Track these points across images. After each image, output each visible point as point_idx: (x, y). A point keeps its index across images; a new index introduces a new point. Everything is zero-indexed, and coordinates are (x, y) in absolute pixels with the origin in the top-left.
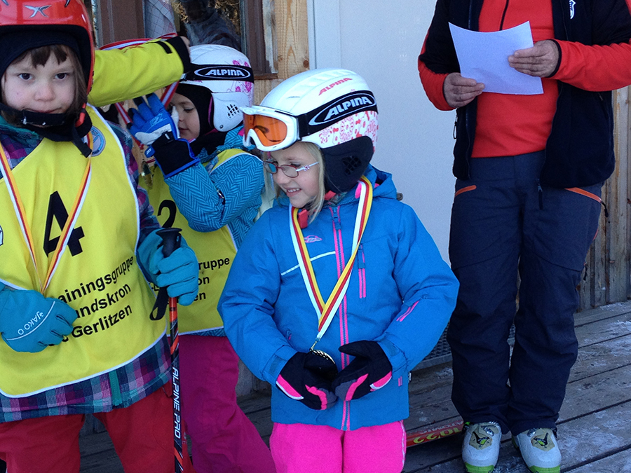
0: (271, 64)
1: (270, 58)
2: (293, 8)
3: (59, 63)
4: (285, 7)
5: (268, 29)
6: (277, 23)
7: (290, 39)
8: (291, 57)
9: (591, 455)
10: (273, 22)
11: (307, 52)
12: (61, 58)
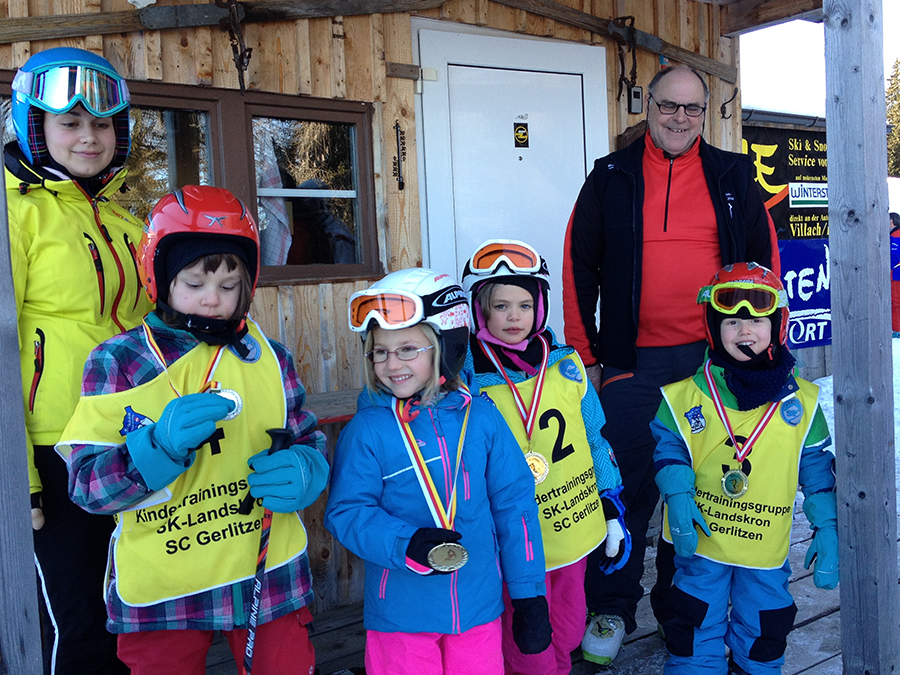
0: (385, 265)
1: (384, 260)
2: (406, 211)
3: (229, 271)
4: (399, 209)
5: (381, 232)
6: (390, 225)
7: (403, 240)
8: (405, 258)
10: (386, 224)
11: (420, 253)
12: (231, 266)
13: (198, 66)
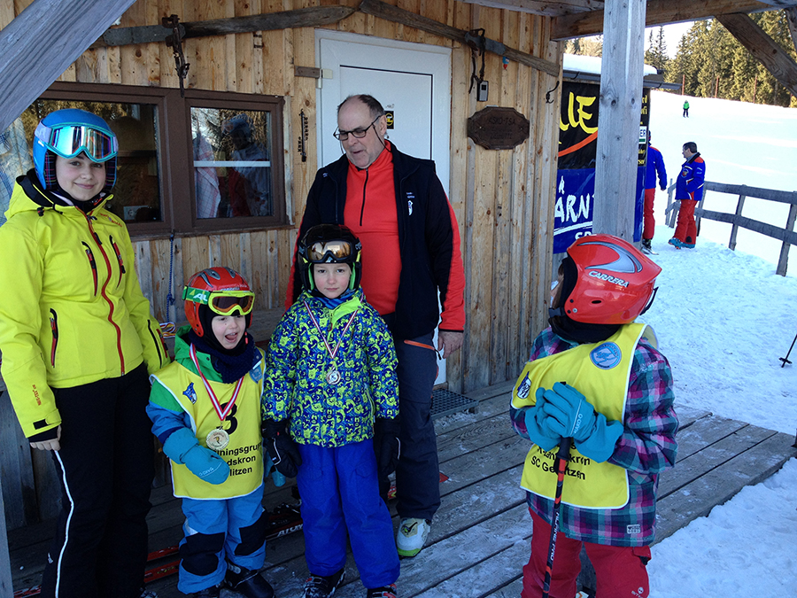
0: (290, 218)
1: (289, 214)
2: (307, 177)
4: (302, 176)
5: (288, 193)
6: (295, 189)
9: (502, 506)
10: (292, 189)
13: (149, 72)
